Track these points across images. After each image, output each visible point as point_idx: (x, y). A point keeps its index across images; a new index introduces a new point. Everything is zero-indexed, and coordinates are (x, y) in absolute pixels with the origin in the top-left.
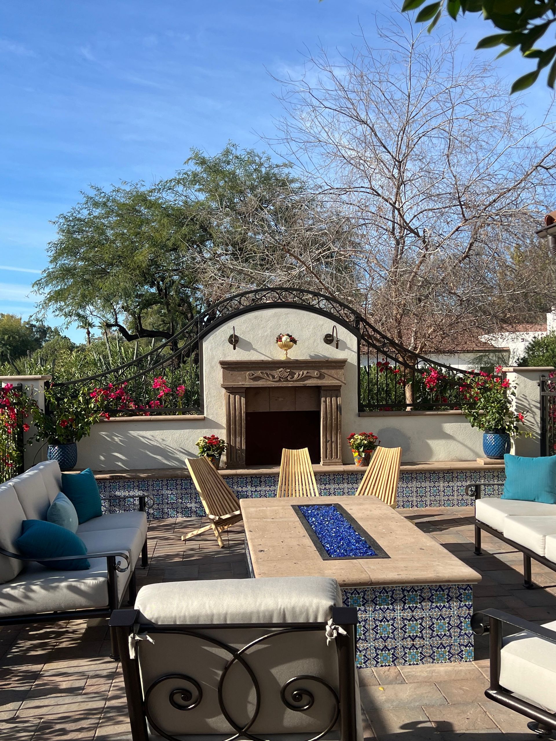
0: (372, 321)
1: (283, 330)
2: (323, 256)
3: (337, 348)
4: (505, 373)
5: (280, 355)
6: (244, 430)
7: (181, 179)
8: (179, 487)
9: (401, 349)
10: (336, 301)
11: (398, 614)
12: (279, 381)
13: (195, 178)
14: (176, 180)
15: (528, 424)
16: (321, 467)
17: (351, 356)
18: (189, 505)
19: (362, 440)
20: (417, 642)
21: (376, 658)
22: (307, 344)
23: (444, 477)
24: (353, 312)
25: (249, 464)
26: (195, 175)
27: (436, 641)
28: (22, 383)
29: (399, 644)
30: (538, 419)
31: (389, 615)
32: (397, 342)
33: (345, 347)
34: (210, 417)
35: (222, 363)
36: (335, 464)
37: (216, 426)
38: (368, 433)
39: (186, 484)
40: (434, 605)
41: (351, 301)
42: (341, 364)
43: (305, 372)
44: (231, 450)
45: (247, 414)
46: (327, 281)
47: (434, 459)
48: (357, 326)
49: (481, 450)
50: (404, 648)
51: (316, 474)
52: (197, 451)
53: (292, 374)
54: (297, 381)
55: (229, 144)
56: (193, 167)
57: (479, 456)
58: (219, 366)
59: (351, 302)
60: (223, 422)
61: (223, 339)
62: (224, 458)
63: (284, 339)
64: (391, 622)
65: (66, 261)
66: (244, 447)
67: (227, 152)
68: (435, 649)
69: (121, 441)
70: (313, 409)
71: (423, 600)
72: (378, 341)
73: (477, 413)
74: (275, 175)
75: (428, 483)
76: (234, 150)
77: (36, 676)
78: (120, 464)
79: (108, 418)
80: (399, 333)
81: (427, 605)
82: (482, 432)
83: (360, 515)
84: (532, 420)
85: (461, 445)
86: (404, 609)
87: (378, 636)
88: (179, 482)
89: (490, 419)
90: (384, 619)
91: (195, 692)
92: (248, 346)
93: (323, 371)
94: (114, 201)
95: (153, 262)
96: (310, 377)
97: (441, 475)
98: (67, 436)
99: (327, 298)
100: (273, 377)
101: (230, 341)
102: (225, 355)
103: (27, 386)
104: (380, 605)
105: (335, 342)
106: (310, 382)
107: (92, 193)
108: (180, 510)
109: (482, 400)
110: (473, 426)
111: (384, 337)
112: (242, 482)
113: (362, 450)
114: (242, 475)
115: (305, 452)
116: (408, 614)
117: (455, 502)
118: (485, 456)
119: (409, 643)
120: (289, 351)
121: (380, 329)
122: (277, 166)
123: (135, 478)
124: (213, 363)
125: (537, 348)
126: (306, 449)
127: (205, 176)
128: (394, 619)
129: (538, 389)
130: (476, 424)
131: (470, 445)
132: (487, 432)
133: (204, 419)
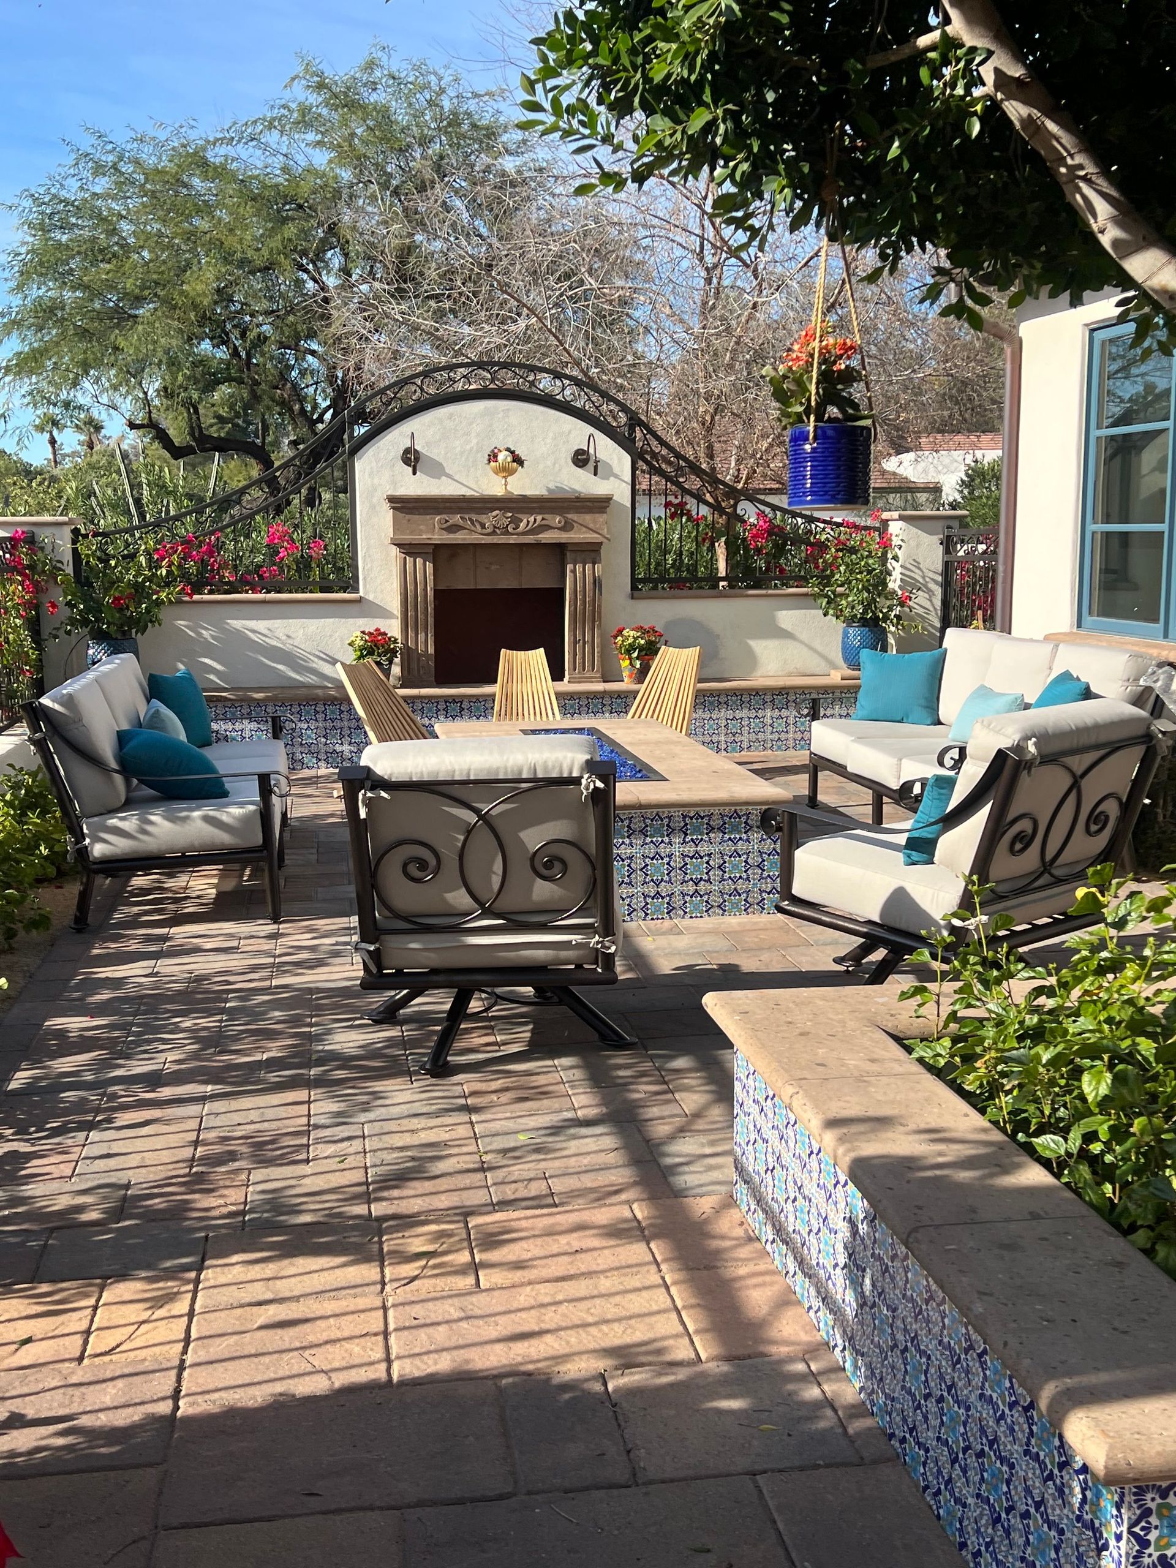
0: (658, 424)
1: (500, 441)
2: (571, 298)
3: (595, 474)
4: (885, 523)
5: (494, 487)
6: (431, 620)
7: (274, 119)
8: (320, 716)
9: (712, 478)
10: (595, 388)
11: (677, 849)
12: (494, 533)
13: (304, 116)
14: (264, 120)
15: (921, 611)
16: (565, 686)
17: (618, 489)
18: (338, 748)
19: (636, 639)
20: (702, 887)
21: (644, 909)
22: (541, 467)
23: (772, 701)
24: (624, 408)
25: (441, 681)
26: (305, 110)
27: (729, 886)
28: (35, 529)
29: (677, 889)
30: (938, 603)
31: (664, 850)
32: (704, 466)
33: (610, 474)
34: (371, 597)
35: (392, 499)
36: (589, 680)
37: (382, 613)
38: (646, 627)
39: (333, 712)
40: (727, 836)
41: (622, 386)
42: (601, 504)
43: (539, 518)
44: (409, 656)
45: (436, 592)
46: (576, 346)
47: (759, 673)
48: (630, 434)
49: (838, 657)
50: (684, 895)
51: (558, 695)
52: (350, 657)
53: (516, 522)
54: (524, 533)
55: (375, 46)
56: (302, 94)
57: (835, 667)
58: (386, 506)
59: (621, 388)
60: (394, 605)
61: (392, 454)
62: (396, 670)
63: (501, 457)
64: (666, 860)
65: (42, 291)
66: (431, 650)
67: (370, 66)
68: (726, 897)
69: (213, 637)
70: (551, 584)
71: (711, 829)
72: (670, 463)
73: (834, 592)
74: (469, 115)
75: (745, 711)
76: (385, 58)
77: (165, 938)
78: (212, 677)
79: (191, 595)
80: (710, 447)
81: (716, 836)
82: (840, 625)
83: (629, 739)
84: (927, 605)
85: (805, 650)
86: (684, 842)
87: (648, 879)
88: (320, 708)
89: (853, 600)
90: (658, 856)
91: (432, 862)
92: (437, 470)
93: (569, 516)
94: (137, 162)
95: (223, 295)
96: (548, 527)
97: (768, 698)
98: (122, 626)
99: (577, 382)
100: (483, 526)
101: (406, 461)
102: (394, 483)
103: (45, 537)
104: (652, 836)
105: (591, 464)
106: (547, 537)
107: (87, 143)
108: (322, 756)
109: (842, 568)
110: (825, 615)
111: (678, 456)
112: (430, 710)
113: (635, 655)
114: (429, 698)
115: (539, 655)
116: (690, 849)
117: (791, 743)
118: (845, 666)
119: (691, 888)
120: (509, 479)
121: (675, 442)
122: (476, 95)
123: (242, 700)
124: (375, 500)
125: (978, 481)
126: (542, 650)
127: (325, 111)
128: (670, 856)
129: (940, 549)
130: (831, 612)
131: (820, 648)
132: (849, 626)
133: (360, 600)
